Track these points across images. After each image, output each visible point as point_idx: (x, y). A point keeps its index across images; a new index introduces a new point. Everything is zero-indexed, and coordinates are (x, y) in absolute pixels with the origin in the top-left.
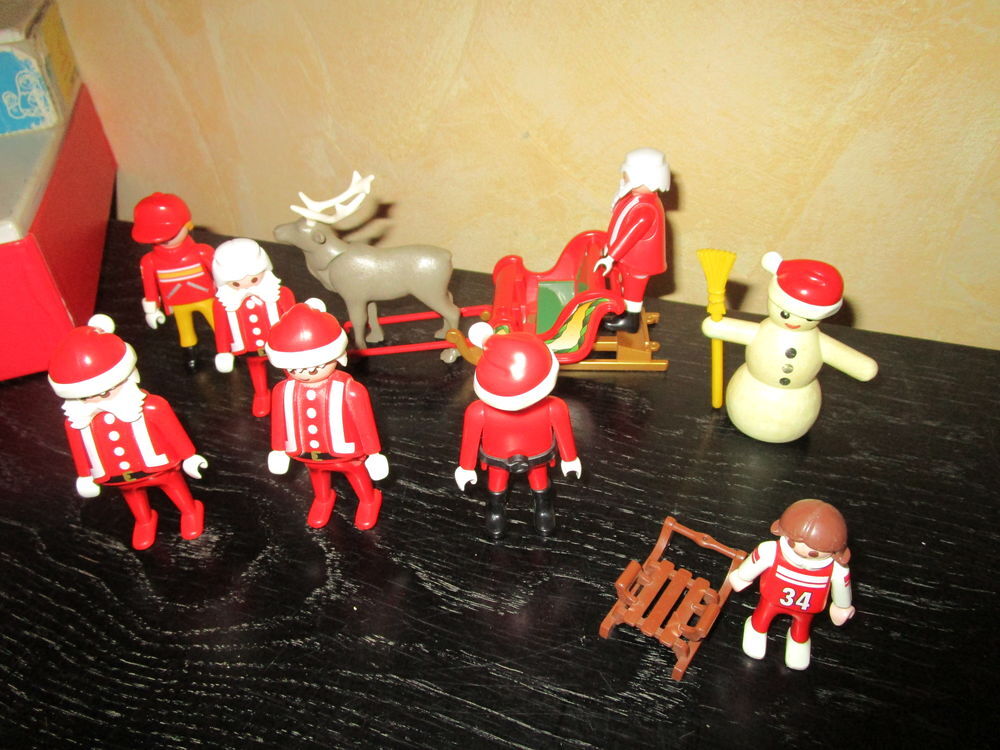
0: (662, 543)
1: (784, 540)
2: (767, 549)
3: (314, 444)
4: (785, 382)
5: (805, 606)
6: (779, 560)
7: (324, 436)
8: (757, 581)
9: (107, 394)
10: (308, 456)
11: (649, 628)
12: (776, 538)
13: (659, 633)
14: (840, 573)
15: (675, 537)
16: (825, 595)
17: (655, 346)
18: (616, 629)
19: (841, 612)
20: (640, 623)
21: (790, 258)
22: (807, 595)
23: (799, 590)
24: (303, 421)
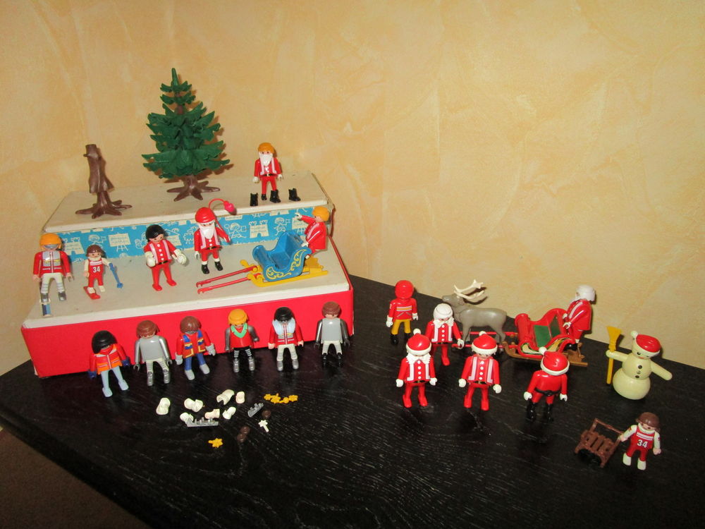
0: (594, 426)
1: (639, 424)
2: (634, 428)
3: (481, 378)
4: (637, 377)
5: (645, 446)
6: (638, 430)
7: (485, 376)
8: (629, 438)
9: (423, 355)
10: (477, 382)
11: (593, 451)
12: (637, 424)
13: (596, 452)
14: (657, 435)
15: (598, 425)
16: (651, 443)
17: (583, 357)
18: (580, 451)
19: (657, 450)
20: (590, 449)
21: (642, 334)
22: (646, 442)
23: (644, 440)
24: (478, 370)
